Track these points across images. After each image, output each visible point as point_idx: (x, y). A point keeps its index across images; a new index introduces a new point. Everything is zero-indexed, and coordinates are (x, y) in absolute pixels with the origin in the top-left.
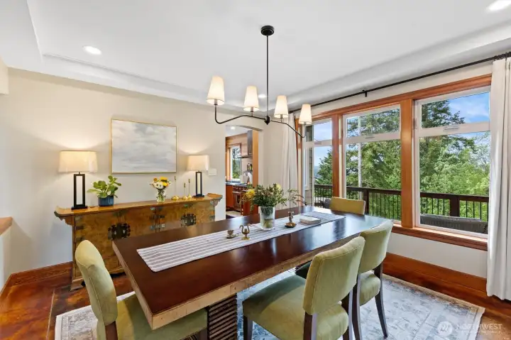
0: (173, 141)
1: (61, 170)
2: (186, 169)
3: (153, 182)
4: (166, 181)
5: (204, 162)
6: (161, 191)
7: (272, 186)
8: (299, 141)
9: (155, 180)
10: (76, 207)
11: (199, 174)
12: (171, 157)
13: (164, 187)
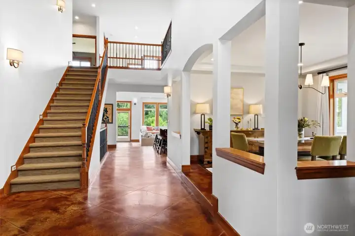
0: (241, 97)
1: (197, 112)
2: (248, 113)
3: (233, 119)
4: (239, 119)
5: (259, 109)
6: (237, 124)
7: (303, 118)
8: (331, 93)
9: (234, 118)
10: (202, 129)
11: (256, 116)
12: (240, 106)
13: (239, 122)
